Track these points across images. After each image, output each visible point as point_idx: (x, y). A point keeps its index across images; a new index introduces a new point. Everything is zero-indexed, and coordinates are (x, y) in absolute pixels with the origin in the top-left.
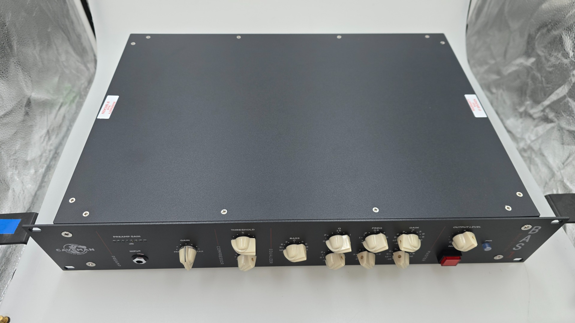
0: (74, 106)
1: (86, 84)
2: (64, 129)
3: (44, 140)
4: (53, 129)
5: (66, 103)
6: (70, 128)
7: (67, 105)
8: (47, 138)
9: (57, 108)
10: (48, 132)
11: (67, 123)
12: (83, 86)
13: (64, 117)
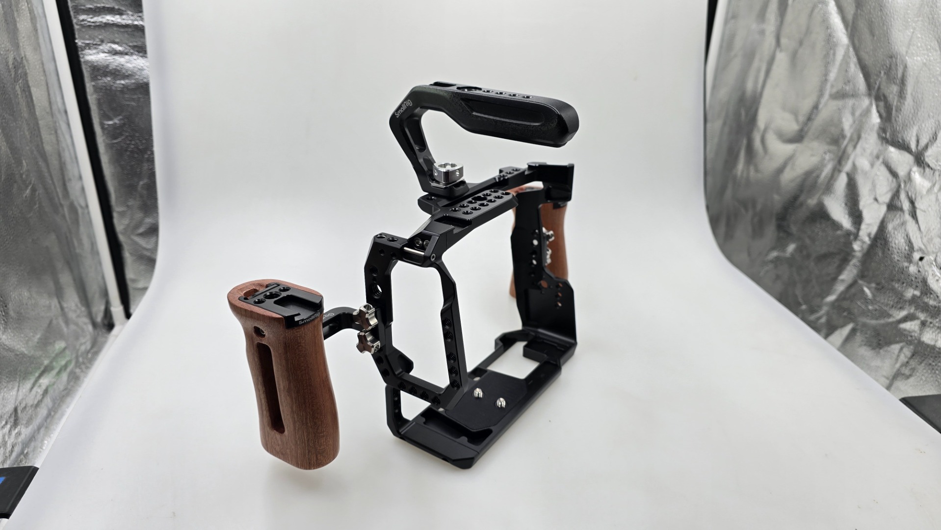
0: (64, 376)
1: (88, 345)
2: (43, 411)
3: (6, 423)
4: (25, 407)
5: (52, 369)
6: (52, 413)
7: (54, 372)
8: (12, 420)
9: (37, 375)
10: (16, 410)
11: (48, 401)
12: (83, 348)
13: (46, 392)
